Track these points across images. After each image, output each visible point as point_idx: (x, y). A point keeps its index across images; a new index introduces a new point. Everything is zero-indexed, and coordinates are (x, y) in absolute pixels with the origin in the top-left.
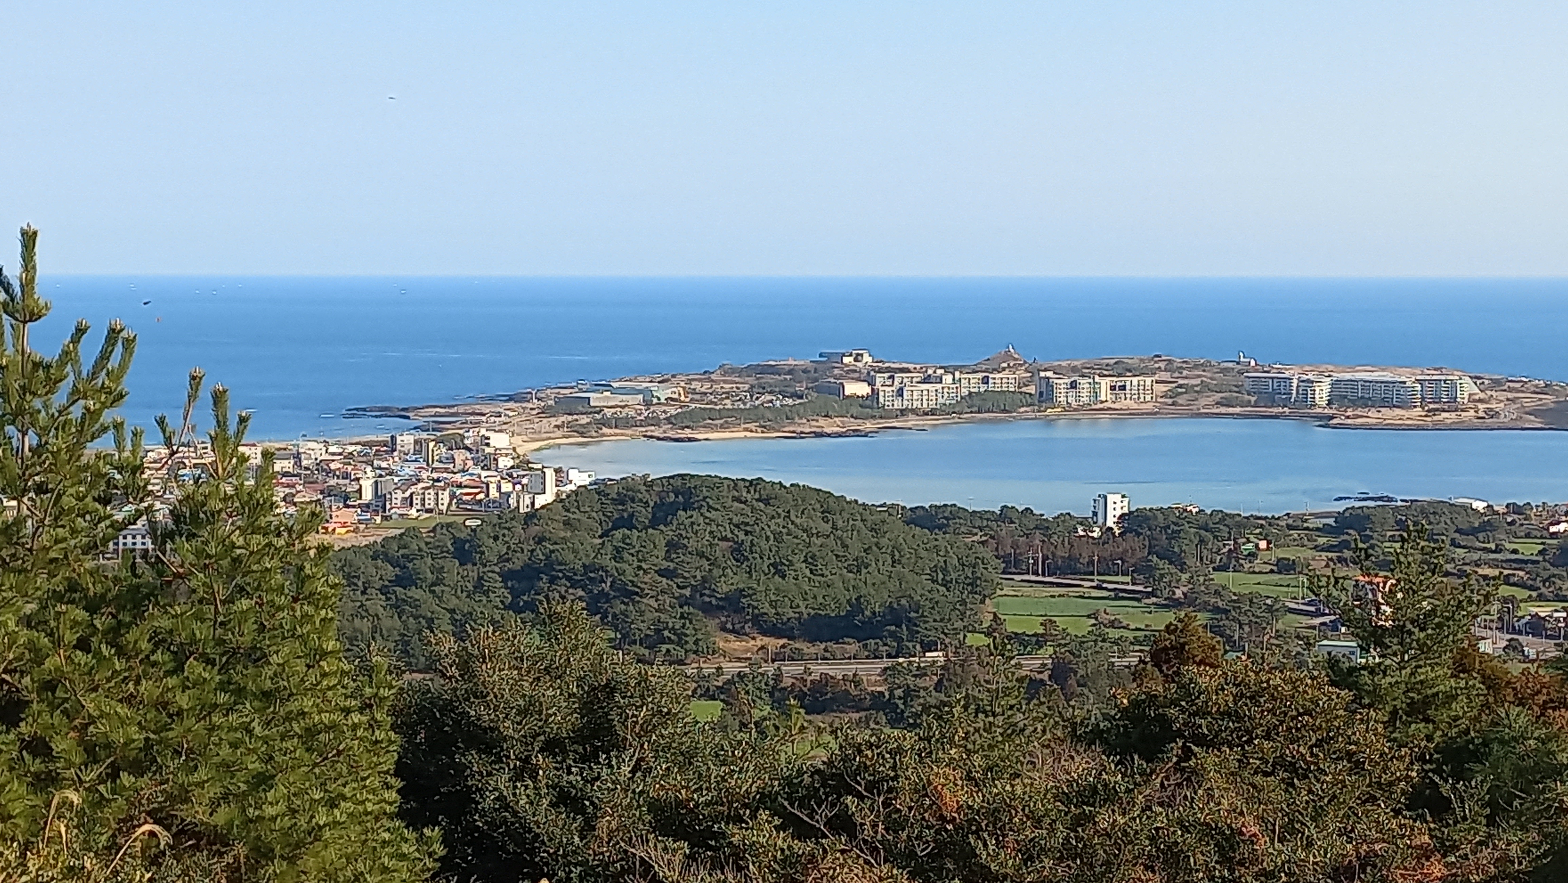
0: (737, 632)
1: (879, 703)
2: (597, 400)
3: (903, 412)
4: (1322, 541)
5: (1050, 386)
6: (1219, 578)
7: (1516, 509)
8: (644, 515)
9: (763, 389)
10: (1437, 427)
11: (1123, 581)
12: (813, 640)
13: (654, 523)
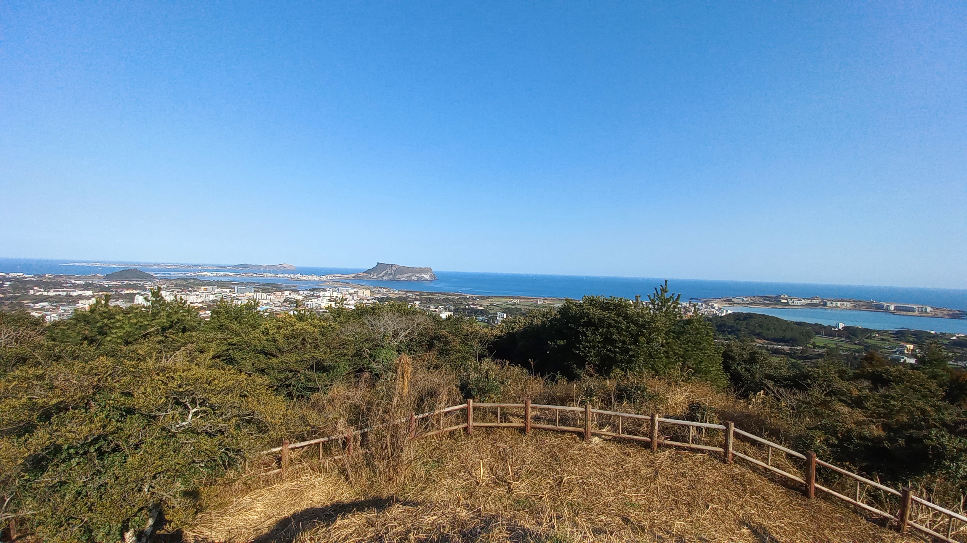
0: (760, 339)
1: (788, 354)
2: (733, 300)
3: (794, 306)
4: (892, 336)
5: (826, 303)
6: (866, 340)
7: (942, 333)
8: (742, 319)
9: (765, 300)
10: (922, 316)
11: (842, 339)
12: (774, 342)
13: (744, 320)
